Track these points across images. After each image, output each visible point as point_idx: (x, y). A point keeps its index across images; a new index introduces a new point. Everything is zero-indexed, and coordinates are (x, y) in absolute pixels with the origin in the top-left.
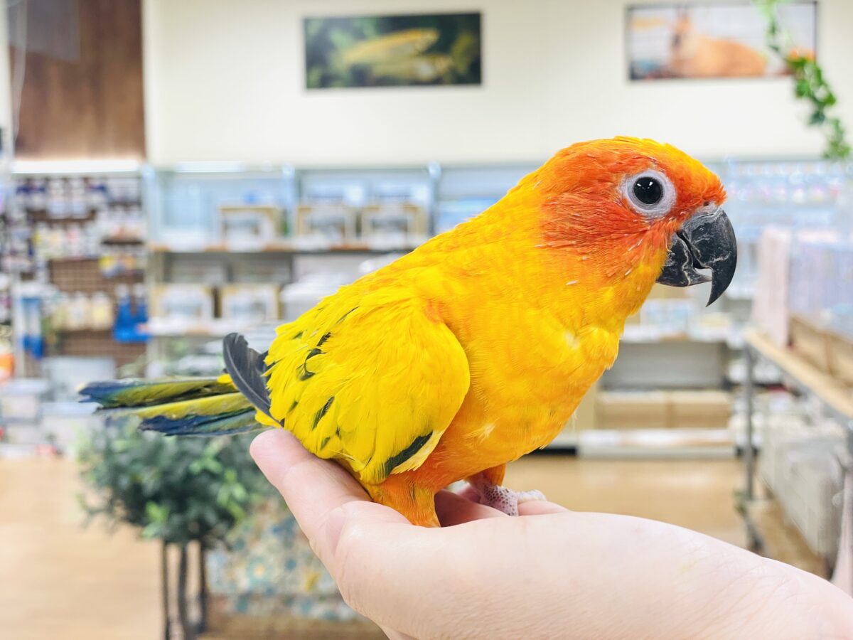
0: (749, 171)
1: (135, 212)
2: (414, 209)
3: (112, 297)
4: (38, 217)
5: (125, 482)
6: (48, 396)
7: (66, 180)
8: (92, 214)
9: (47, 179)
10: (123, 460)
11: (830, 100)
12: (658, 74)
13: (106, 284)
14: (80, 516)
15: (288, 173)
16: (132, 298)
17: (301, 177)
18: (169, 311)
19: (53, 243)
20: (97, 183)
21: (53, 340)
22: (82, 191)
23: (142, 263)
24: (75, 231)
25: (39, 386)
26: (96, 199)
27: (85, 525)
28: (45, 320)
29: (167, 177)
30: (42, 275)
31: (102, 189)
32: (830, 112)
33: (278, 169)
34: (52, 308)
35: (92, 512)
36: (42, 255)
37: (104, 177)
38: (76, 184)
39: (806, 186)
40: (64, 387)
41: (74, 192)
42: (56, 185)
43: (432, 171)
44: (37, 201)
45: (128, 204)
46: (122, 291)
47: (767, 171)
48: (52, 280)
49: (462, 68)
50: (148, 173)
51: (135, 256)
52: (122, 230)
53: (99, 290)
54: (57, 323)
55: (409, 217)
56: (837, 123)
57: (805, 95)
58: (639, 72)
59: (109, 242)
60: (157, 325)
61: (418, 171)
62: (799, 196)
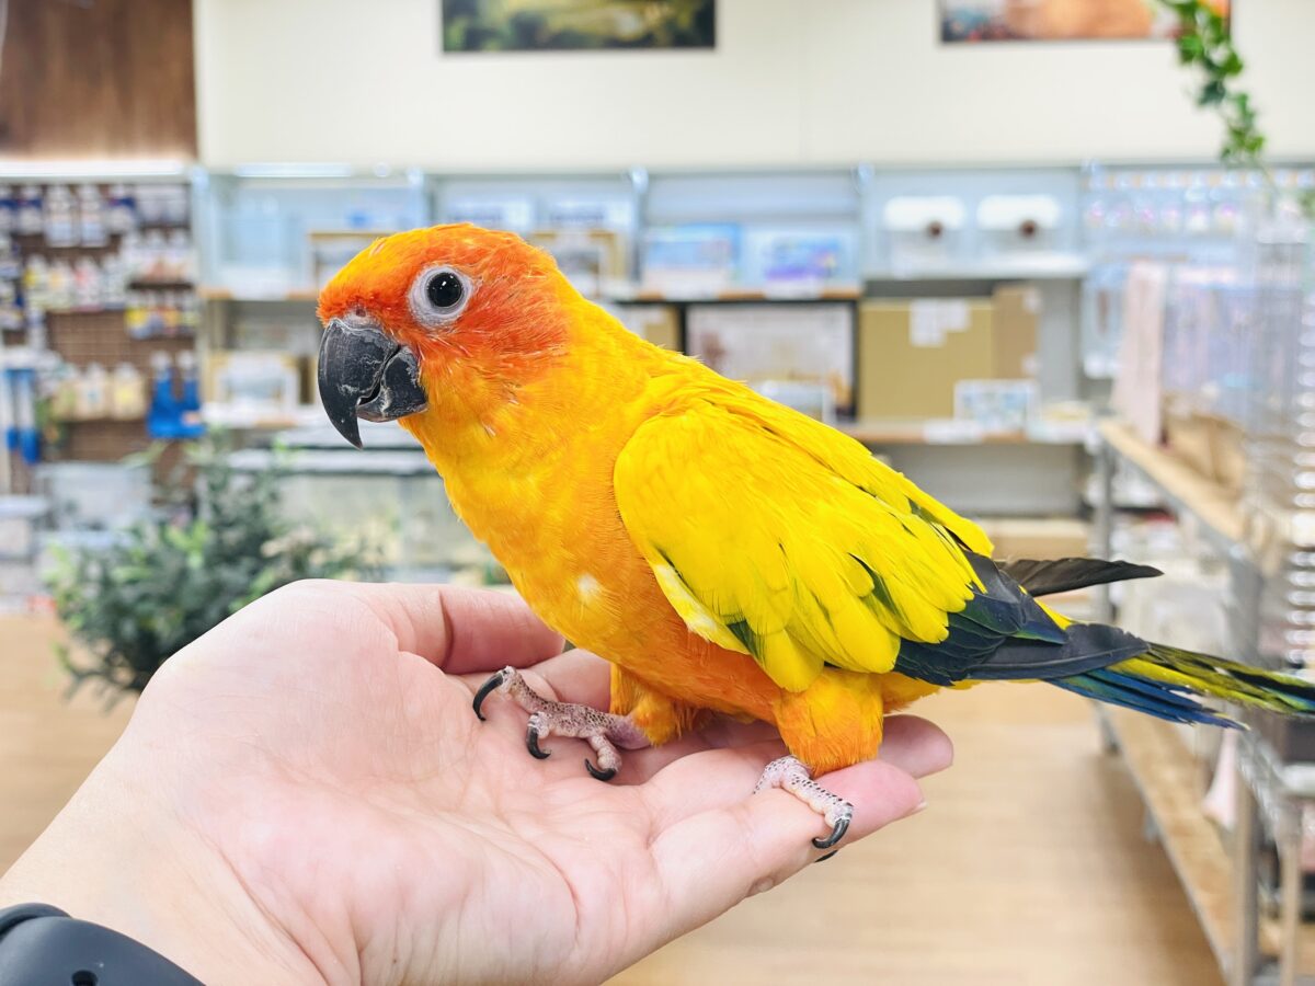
0: (1123, 182)
1: (179, 238)
2: (609, 237)
3: (143, 368)
4: (29, 246)
5: (129, 628)
6: (48, 521)
7: (72, 188)
8: (114, 241)
9: (44, 187)
10: (128, 595)
11: (1233, 65)
12: (988, 32)
13: (136, 350)
14: (64, 680)
15: (416, 180)
16: (175, 370)
17: (436, 187)
18: (231, 392)
19: (54, 286)
20: (120, 193)
21: (54, 435)
22: (96, 206)
23: (191, 319)
24: (87, 266)
25: (35, 505)
26: (120, 219)
27: (69, 694)
28: (43, 404)
29: (229, 185)
30: (37, 335)
31: (129, 202)
32: (1233, 85)
33: (401, 174)
34: (52, 386)
35: (80, 676)
36: (36, 305)
37: (131, 184)
38: (88, 193)
39: (1211, 206)
40: (71, 508)
41: (85, 206)
42: (58, 198)
43: (639, 179)
44: (29, 220)
45: (168, 227)
46: (160, 361)
47: (1150, 181)
48: (52, 344)
49: (685, 21)
50: (199, 178)
51: (180, 309)
52: (160, 265)
53: (124, 359)
54: (60, 409)
55: (601, 249)
56: (1242, 100)
57: (1195, 58)
58: (958, 27)
59: (138, 286)
60: (216, 414)
61: (616, 178)
62: (1198, 222)
